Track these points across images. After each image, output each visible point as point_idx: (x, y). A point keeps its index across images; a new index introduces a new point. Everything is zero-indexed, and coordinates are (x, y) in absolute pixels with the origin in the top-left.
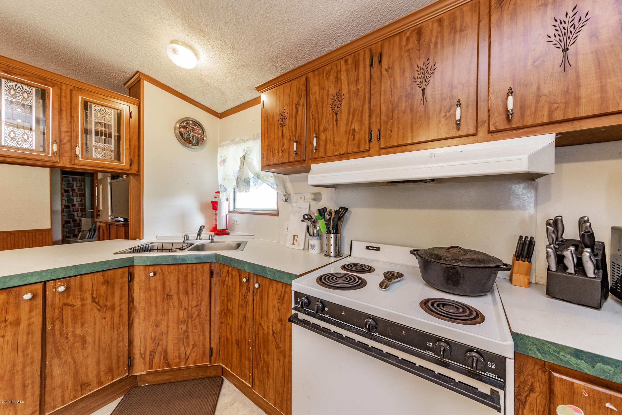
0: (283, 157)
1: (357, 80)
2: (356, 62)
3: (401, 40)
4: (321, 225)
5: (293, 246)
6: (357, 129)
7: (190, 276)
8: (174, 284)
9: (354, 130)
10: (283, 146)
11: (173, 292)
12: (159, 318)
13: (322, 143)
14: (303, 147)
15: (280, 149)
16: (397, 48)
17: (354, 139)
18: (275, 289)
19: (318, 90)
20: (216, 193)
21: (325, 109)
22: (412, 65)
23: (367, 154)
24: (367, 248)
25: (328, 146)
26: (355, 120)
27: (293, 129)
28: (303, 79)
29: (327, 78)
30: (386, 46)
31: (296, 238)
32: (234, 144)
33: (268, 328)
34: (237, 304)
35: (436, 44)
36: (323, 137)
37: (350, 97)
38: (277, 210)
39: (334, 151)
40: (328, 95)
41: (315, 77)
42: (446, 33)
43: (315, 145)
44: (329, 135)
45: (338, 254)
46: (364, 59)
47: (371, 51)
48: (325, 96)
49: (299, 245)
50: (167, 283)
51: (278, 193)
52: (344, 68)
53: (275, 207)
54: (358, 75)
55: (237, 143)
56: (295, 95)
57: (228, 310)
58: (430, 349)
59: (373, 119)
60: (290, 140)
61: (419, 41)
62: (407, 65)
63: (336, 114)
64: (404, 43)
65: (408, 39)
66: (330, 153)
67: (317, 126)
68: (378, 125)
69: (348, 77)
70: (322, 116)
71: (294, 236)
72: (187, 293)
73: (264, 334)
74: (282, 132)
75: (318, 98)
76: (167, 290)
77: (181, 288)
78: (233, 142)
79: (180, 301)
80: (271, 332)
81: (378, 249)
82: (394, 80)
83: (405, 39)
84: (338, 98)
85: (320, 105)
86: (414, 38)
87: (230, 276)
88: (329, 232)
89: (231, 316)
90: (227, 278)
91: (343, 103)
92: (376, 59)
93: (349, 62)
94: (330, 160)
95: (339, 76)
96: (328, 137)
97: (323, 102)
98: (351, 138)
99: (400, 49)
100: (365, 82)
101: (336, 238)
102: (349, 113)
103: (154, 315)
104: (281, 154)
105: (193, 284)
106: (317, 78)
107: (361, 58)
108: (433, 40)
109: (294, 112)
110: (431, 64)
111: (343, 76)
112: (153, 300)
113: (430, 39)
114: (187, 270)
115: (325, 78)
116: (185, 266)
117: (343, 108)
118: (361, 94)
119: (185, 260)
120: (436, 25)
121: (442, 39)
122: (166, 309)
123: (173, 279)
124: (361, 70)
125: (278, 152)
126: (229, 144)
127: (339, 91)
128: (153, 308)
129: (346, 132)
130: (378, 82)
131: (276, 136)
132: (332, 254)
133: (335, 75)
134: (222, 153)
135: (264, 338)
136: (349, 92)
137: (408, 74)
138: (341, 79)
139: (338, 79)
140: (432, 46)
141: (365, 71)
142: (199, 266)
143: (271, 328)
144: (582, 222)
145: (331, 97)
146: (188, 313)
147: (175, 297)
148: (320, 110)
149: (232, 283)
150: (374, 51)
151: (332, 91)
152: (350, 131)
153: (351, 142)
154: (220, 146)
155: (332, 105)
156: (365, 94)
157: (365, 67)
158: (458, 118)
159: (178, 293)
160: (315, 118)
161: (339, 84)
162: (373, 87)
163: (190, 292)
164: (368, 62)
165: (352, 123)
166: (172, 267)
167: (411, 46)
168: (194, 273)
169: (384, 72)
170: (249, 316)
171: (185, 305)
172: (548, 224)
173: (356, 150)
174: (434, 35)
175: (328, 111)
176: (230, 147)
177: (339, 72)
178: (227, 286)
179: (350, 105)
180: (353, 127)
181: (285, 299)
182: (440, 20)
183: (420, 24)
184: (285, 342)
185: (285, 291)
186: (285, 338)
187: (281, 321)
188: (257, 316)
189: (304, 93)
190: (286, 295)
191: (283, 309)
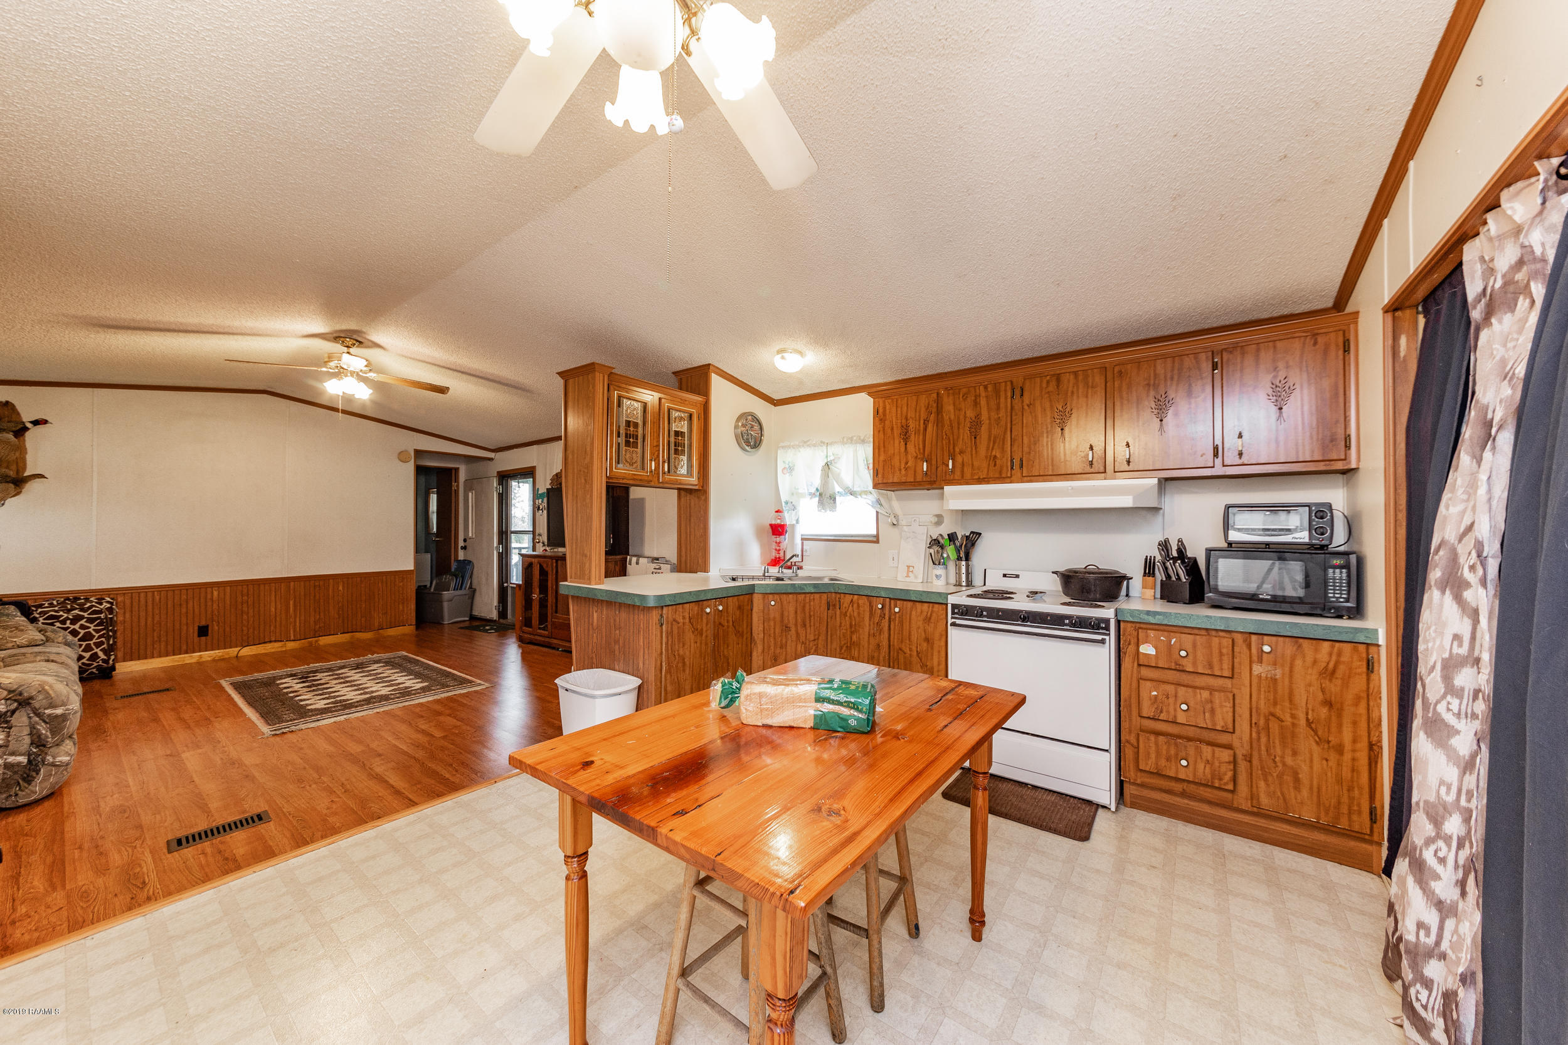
0: (906, 475)
1: (998, 408)
2: (997, 392)
3: (1041, 382)
4: (951, 551)
5: (908, 579)
6: (998, 455)
7: (807, 606)
8: (792, 615)
9: (995, 457)
10: (907, 463)
11: (792, 625)
12: (778, 651)
13: (958, 465)
14: (934, 467)
15: (903, 466)
16: (1038, 388)
17: (995, 465)
18: (919, 611)
19: (952, 411)
20: (777, 512)
21: (961, 431)
22: (1052, 407)
23: (1008, 480)
24: (1005, 575)
25: (965, 469)
26: (996, 447)
27: (921, 446)
28: (935, 395)
29: (965, 400)
30: (1028, 383)
31: (911, 569)
32: (808, 446)
33: (911, 650)
34: (867, 634)
35: (1073, 392)
36: (959, 459)
37: (990, 424)
38: (877, 536)
39: (972, 475)
40: (965, 417)
41: (948, 396)
42: (1081, 385)
43: (950, 467)
44: (967, 458)
45: (969, 584)
46: (1006, 391)
47: (1012, 382)
48: (962, 417)
49: (916, 577)
50: (786, 614)
51: (877, 512)
52: (983, 394)
53: (875, 532)
54: (998, 405)
55: (815, 445)
56: (923, 409)
57: (853, 644)
58: (1066, 625)
59: (1015, 448)
60: (916, 457)
61: (1058, 386)
62: (1047, 405)
63: (975, 438)
64: (1044, 385)
65: (1048, 382)
66: (968, 475)
67: (951, 447)
68: (1020, 454)
69: (988, 404)
70: (958, 438)
71: (908, 567)
72: (804, 625)
73: (905, 658)
74: (906, 448)
75: (952, 417)
76: (786, 621)
77: (799, 620)
78: (805, 443)
79: (797, 634)
80: (915, 653)
81: (1017, 576)
82: (1036, 416)
83: (1045, 381)
84: (976, 424)
85: (955, 425)
86: (1053, 383)
87: (855, 605)
88: (959, 559)
89: (857, 649)
90: (851, 608)
91: (982, 428)
92: (1018, 392)
93: (989, 389)
94: (967, 484)
95: (978, 401)
96: (966, 460)
97: (959, 424)
98: (992, 464)
99: (1041, 389)
100: (1006, 412)
101: (967, 566)
102: (989, 439)
103: (772, 648)
104: (903, 472)
105: (810, 616)
106: (951, 397)
107: (1003, 388)
108: (1070, 389)
109: (922, 429)
110: (1067, 410)
111: (983, 402)
112: (772, 632)
113: (1068, 388)
114: (804, 600)
115: (962, 398)
116: (803, 596)
117: (982, 433)
118: (1003, 423)
119: (803, 589)
120: (1072, 377)
121: (1078, 390)
122: (784, 641)
123: (792, 609)
124: (1002, 400)
125: (900, 470)
126: (800, 446)
127: (978, 416)
128: (772, 640)
129: (986, 457)
130: (1020, 414)
131: (897, 451)
132: (964, 584)
133: (973, 398)
134: (784, 457)
135: (905, 662)
136: (989, 419)
137: (1048, 413)
138: (980, 405)
139: (976, 403)
140: (1069, 394)
141: (1006, 402)
142: (817, 596)
143: (914, 648)
144: (1180, 541)
145: (968, 420)
146: (805, 647)
147: (793, 629)
148: (956, 431)
149: (859, 614)
150: (1015, 384)
151: (970, 414)
152: (990, 457)
153: (991, 467)
154: (783, 447)
155: (970, 428)
156: (1006, 423)
157: (1006, 398)
158: (1090, 459)
159: (796, 625)
160: (949, 439)
161: (978, 409)
162: (1014, 417)
163: (808, 625)
164: (1009, 394)
165: (992, 449)
166: (791, 596)
167: (1051, 388)
168: (812, 603)
169: (1026, 407)
170: (885, 643)
171: (802, 638)
172: (1159, 545)
173: (997, 475)
174: (1071, 385)
175: (965, 433)
176: (802, 450)
177: (977, 396)
178: (850, 617)
179: (990, 432)
180: (994, 453)
181: (933, 618)
182: (1075, 373)
183: (1058, 372)
184: (932, 659)
185: (932, 611)
186: (932, 655)
187: (927, 640)
188: (895, 642)
189: (934, 410)
190: (934, 615)
191: (930, 629)
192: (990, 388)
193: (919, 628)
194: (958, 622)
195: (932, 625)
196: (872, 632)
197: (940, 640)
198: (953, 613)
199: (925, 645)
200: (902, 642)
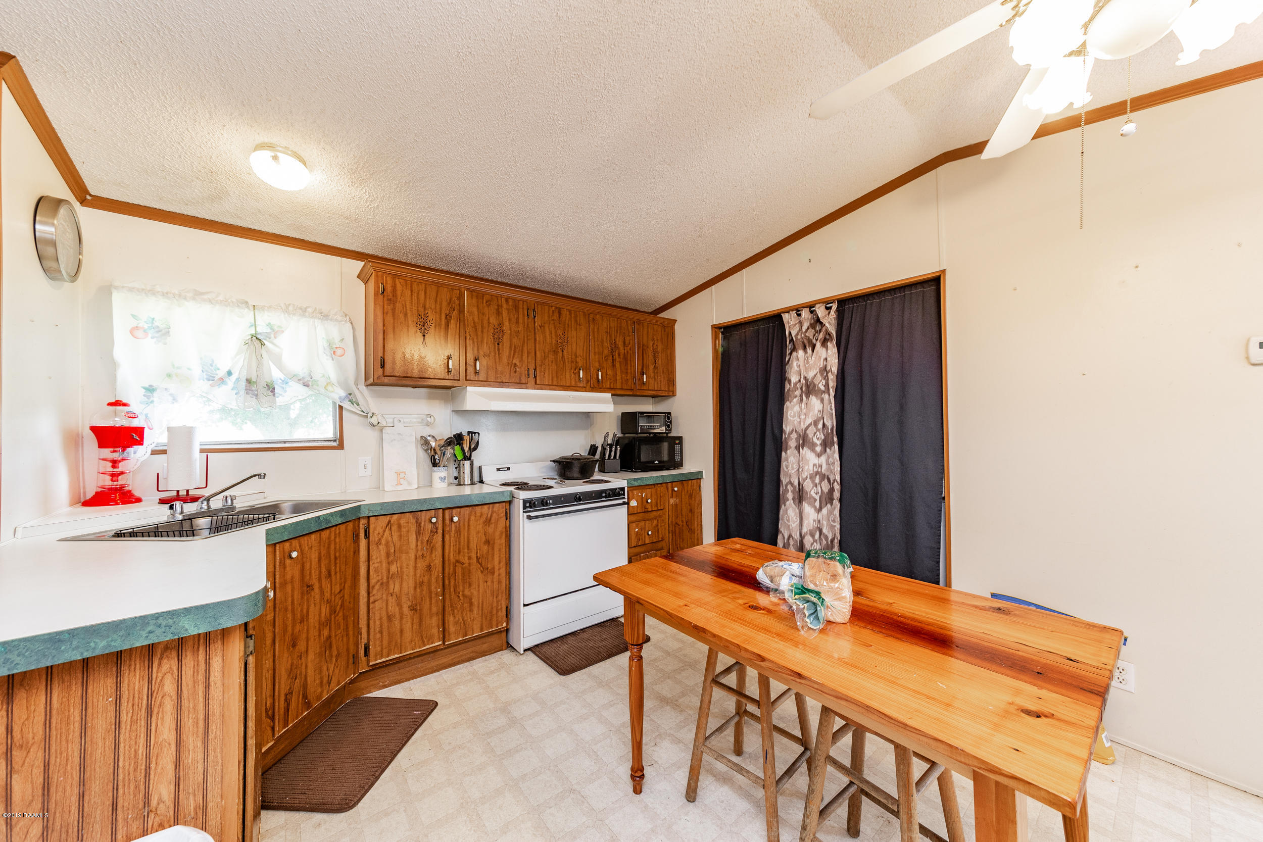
1: (518, 323)
2: (516, 307)
3: (549, 310)
6: (518, 364)
7: (332, 545)
8: (314, 563)
9: (515, 365)
11: (313, 578)
12: (297, 628)
13: (484, 367)
16: (546, 315)
17: (515, 371)
18: (478, 515)
19: (476, 313)
20: (115, 405)
21: (486, 335)
22: (556, 332)
23: (524, 386)
24: (498, 470)
25: (490, 372)
26: (516, 356)
28: (457, 292)
29: (488, 306)
30: (539, 308)
31: (402, 475)
32: (206, 301)
33: (470, 559)
36: (483, 361)
37: (511, 334)
38: (340, 440)
39: (496, 378)
40: (489, 323)
41: (472, 298)
42: (573, 320)
43: (478, 368)
44: (491, 361)
45: (472, 481)
46: (523, 309)
47: (527, 303)
48: (485, 323)
49: (410, 484)
50: (306, 564)
52: (505, 306)
54: (518, 318)
55: (222, 303)
56: (444, 304)
59: (530, 359)
62: (553, 330)
63: (498, 344)
64: (551, 314)
65: (553, 312)
66: (490, 378)
67: (476, 349)
68: (534, 365)
69: (509, 316)
70: (482, 341)
71: (398, 473)
72: (330, 575)
74: (423, 340)
75: (476, 319)
76: (307, 576)
77: (324, 570)
78: (201, 295)
79: (322, 590)
81: (509, 469)
82: (545, 336)
83: (551, 310)
84: (500, 331)
85: (479, 328)
86: (556, 314)
91: (505, 337)
92: (531, 313)
94: (490, 385)
95: (500, 310)
96: (488, 363)
97: (482, 327)
98: (513, 370)
99: (549, 316)
100: (524, 327)
101: (471, 465)
102: (511, 347)
103: (289, 628)
105: (336, 558)
106: (474, 300)
107: (521, 306)
108: (567, 322)
109: (443, 323)
110: (567, 337)
111: (505, 313)
113: (565, 320)
114: (329, 538)
115: (485, 304)
116: (327, 531)
117: (504, 341)
118: (521, 336)
119: (330, 521)
120: (568, 314)
121: (571, 324)
122: (305, 610)
123: (314, 556)
124: (520, 316)
126: (181, 297)
127: (501, 325)
128: (289, 615)
129: (508, 364)
130: (533, 331)
132: (468, 482)
133: (496, 307)
134: (132, 306)
136: (510, 330)
137: (553, 336)
138: (502, 314)
139: (498, 313)
140: (567, 325)
141: (524, 319)
144: (615, 434)
145: (491, 326)
147: (316, 586)
148: (479, 333)
150: (529, 305)
151: (493, 321)
152: (512, 364)
153: (513, 374)
155: (494, 334)
156: (524, 337)
157: (524, 315)
159: (320, 577)
160: (473, 340)
161: (501, 318)
162: (528, 333)
163: (334, 572)
164: (525, 313)
165: (513, 357)
167: (554, 317)
168: (337, 541)
169: (538, 327)
171: (328, 595)
172: (606, 436)
173: (518, 381)
174: (567, 319)
175: (489, 338)
176: (189, 304)
177: (499, 306)
178: (387, 544)
179: (511, 341)
180: (514, 361)
181: (493, 519)
182: (570, 311)
183: (561, 307)
184: (493, 559)
185: (493, 512)
186: (493, 555)
187: (487, 542)
188: (451, 555)
189: (457, 307)
190: (494, 515)
191: (490, 530)
192: (511, 303)
193: (478, 532)
194: (532, 514)
195: (493, 526)
196: (420, 553)
197: (500, 538)
198: (525, 507)
199: (486, 547)
200: (459, 552)
